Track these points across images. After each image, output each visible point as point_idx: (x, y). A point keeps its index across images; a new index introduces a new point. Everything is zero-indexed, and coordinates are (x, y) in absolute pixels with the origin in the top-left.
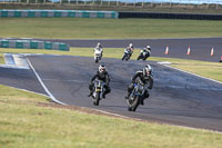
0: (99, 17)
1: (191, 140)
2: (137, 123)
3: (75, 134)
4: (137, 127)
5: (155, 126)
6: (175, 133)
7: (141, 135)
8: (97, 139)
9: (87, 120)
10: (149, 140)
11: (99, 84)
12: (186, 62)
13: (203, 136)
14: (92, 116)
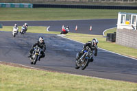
0: (20, 7)
1: (78, 82)
2: (45, 72)
3: (6, 79)
4: (45, 75)
5: (56, 74)
6: (68, 78)
7: (47, 80)
8: (20, 82)
9: (14, 71)
10: (52, 83)
11: (38, 50)
12: (75, 34)
13: (86, 80)
14: (17, 68)
